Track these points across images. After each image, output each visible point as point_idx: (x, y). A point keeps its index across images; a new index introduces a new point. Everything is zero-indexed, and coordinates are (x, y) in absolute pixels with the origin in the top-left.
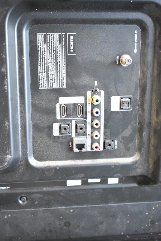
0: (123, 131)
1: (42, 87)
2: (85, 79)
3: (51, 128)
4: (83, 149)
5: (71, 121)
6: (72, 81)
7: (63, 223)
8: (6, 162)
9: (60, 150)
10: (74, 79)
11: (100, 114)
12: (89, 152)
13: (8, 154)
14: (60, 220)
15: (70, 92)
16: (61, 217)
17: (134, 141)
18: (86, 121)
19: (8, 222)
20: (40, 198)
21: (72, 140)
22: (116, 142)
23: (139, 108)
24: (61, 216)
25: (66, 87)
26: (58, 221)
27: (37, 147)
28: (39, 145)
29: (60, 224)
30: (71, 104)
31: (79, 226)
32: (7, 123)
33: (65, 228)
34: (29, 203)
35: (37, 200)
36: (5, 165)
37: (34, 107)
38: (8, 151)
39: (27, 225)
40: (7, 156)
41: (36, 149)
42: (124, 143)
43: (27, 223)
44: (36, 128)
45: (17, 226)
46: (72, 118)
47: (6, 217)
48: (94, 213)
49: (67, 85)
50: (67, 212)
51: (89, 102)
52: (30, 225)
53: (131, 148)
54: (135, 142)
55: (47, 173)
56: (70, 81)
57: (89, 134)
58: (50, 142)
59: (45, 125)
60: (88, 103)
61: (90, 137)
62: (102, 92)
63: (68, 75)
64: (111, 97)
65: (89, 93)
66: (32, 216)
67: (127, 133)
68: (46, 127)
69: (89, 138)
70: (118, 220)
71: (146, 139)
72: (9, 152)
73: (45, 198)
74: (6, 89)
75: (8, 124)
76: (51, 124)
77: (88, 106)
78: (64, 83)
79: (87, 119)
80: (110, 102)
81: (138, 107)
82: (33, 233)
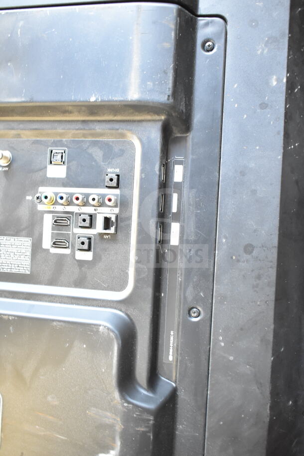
0: (95, 161)
1: (28, 269)
2: (23, 212)
3: (81, 263)
4: (112, 219)
5: (74, 234)
6: (24, 229)
7: (245, 255)
8: (109, 334)
9: (113, 252)
10: (22, 227)
11: (63, 193)
12: (120, 210)
13: (99, 329)
14: (238, 261)
15: (36, 233)
16: (234, 258)
17: (111, 144)
18: (76, 213)
19: (233, 343)
20: (194, 288)
21: (101, 235)
22: (109, 170)
23: (64, 138)
24: (232, 258)
25: (31, 237)
26: (240, 263)
27: (107, 285)
28: (103, 282)
29: (247, 261)
30: (52, 233)
31: (255, 231)
32: (55, 324)
33: (255, 253)
34: (202, 305)
35: (197, 293)
36: (113, 336)
37: (52, 282)
38: (93, 328)
39: (241, 314)
40: (100, 330)
41: (108, 286)
42: (112, 159)
43: (238, 313)
44: (79, 283)
45: (242, 329)
46: (71, 233)
47: (223, 344)
48: (233, 204)
49: (28, 236)
50: (225, 247)
51: (51, 208)
52: (242, 308)
53: (120, 148)
54: (113, 142)
55: (143, 276)
56: (24, 233)
57: (95, 210)
58: (101, 265)
59: (76, 270)
60: (53, 210)
61: (98, 208)
62: (41, 189)
63: (17, 234)
64: (48, 178)
65: (40, 207)
66: (225, 303)
67: (98, 154)
68: (80, 269)
69: (100, 209)
70: (252, 165)
71: (106, 126)
72: (96, 327)
73: (195, 280)
74: (13, 318)
75: (57, 322)
76: (75, 262)
77: (56, 210)
78: (26, 240)
79: (74, 212)
80: (54, 179)
81: (64, 140)
82: (259, 305)
